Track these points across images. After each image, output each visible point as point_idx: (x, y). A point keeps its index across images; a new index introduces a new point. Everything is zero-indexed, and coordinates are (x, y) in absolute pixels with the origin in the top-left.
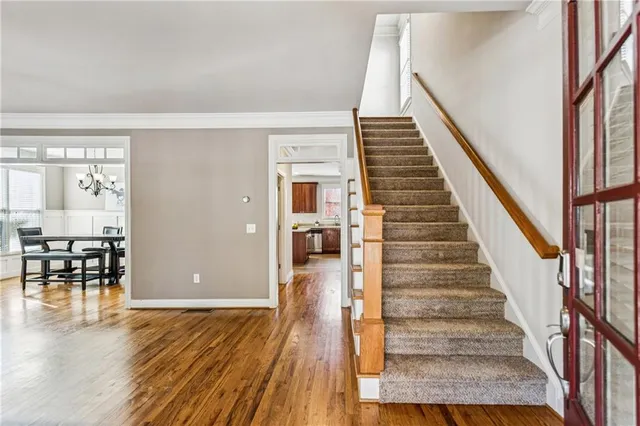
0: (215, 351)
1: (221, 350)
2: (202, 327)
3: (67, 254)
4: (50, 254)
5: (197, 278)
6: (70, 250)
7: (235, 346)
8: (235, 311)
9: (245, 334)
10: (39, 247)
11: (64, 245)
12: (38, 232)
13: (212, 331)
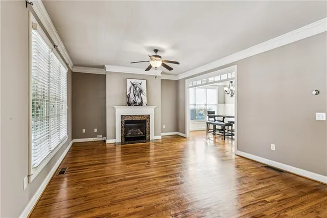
0: (267, 206)
1: (272, 207)
2: (268, 182)
3: (222, 123)
4: (216, 122)
5: (273, 147)
6: (223, 121)
7: (286, 210)
8: (303, 180)
9: (301, 204)
10: (213, 119)
11: (221, 119)
12: (213, 113)
13: (274, 188)
